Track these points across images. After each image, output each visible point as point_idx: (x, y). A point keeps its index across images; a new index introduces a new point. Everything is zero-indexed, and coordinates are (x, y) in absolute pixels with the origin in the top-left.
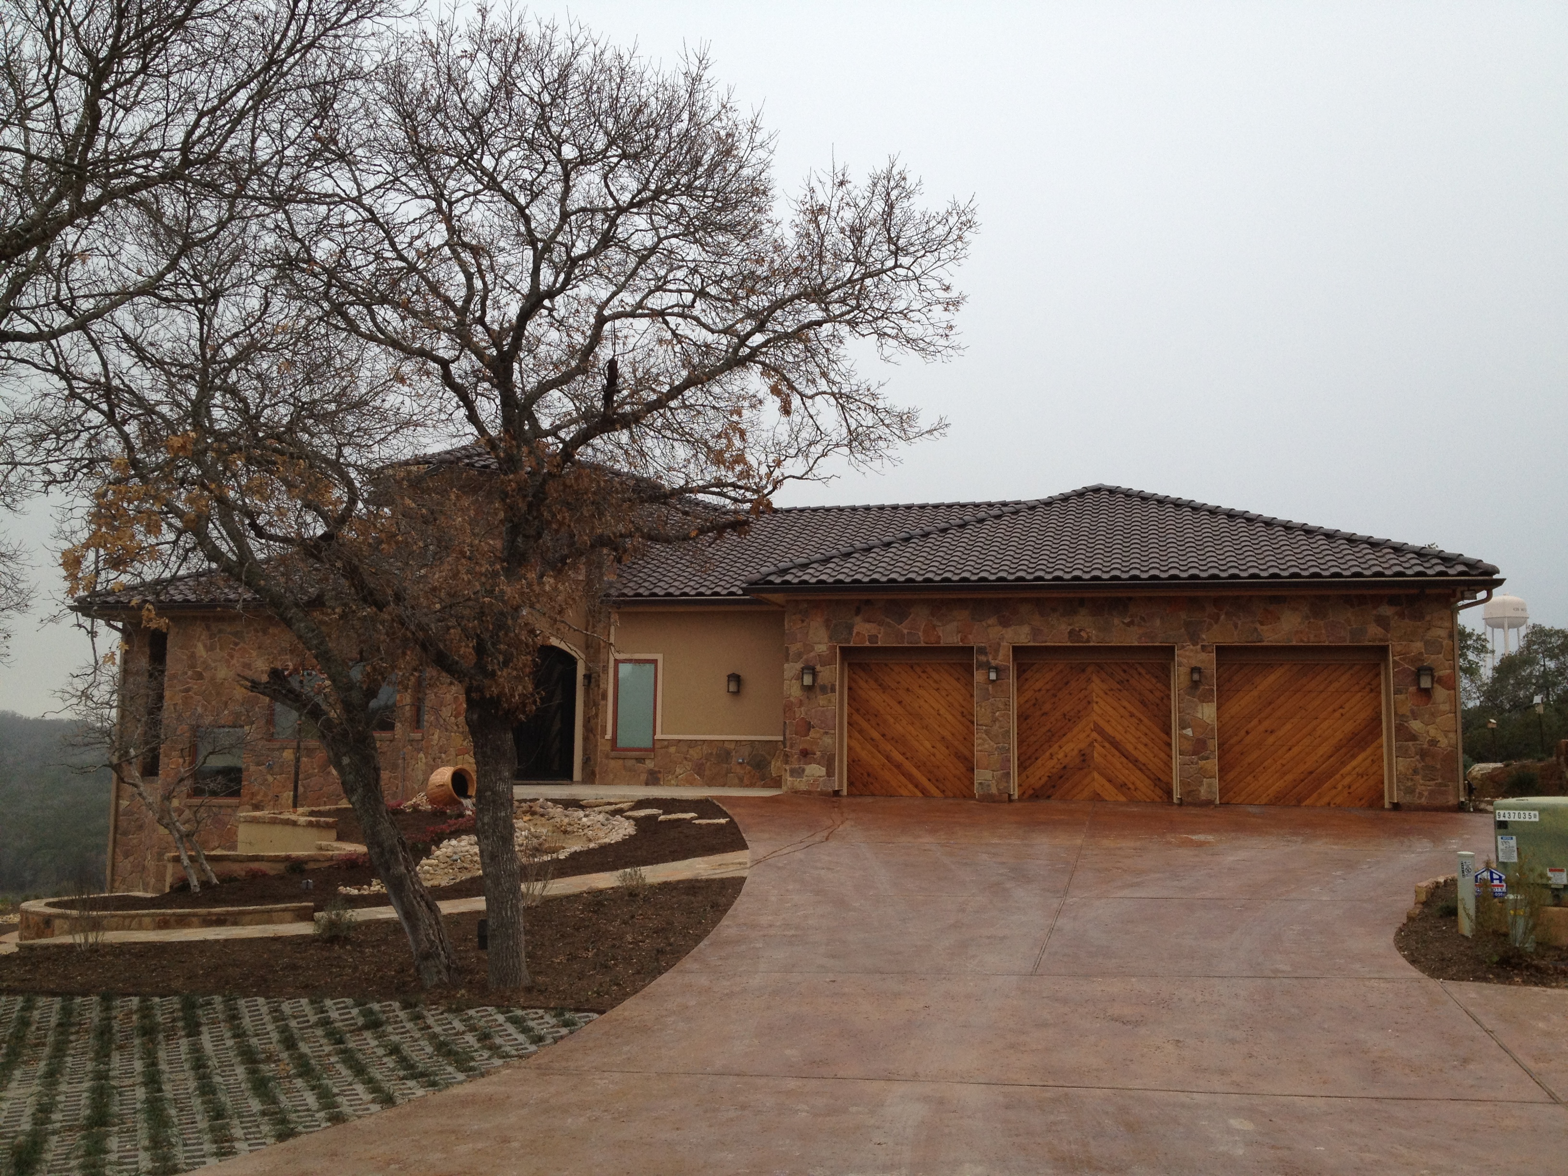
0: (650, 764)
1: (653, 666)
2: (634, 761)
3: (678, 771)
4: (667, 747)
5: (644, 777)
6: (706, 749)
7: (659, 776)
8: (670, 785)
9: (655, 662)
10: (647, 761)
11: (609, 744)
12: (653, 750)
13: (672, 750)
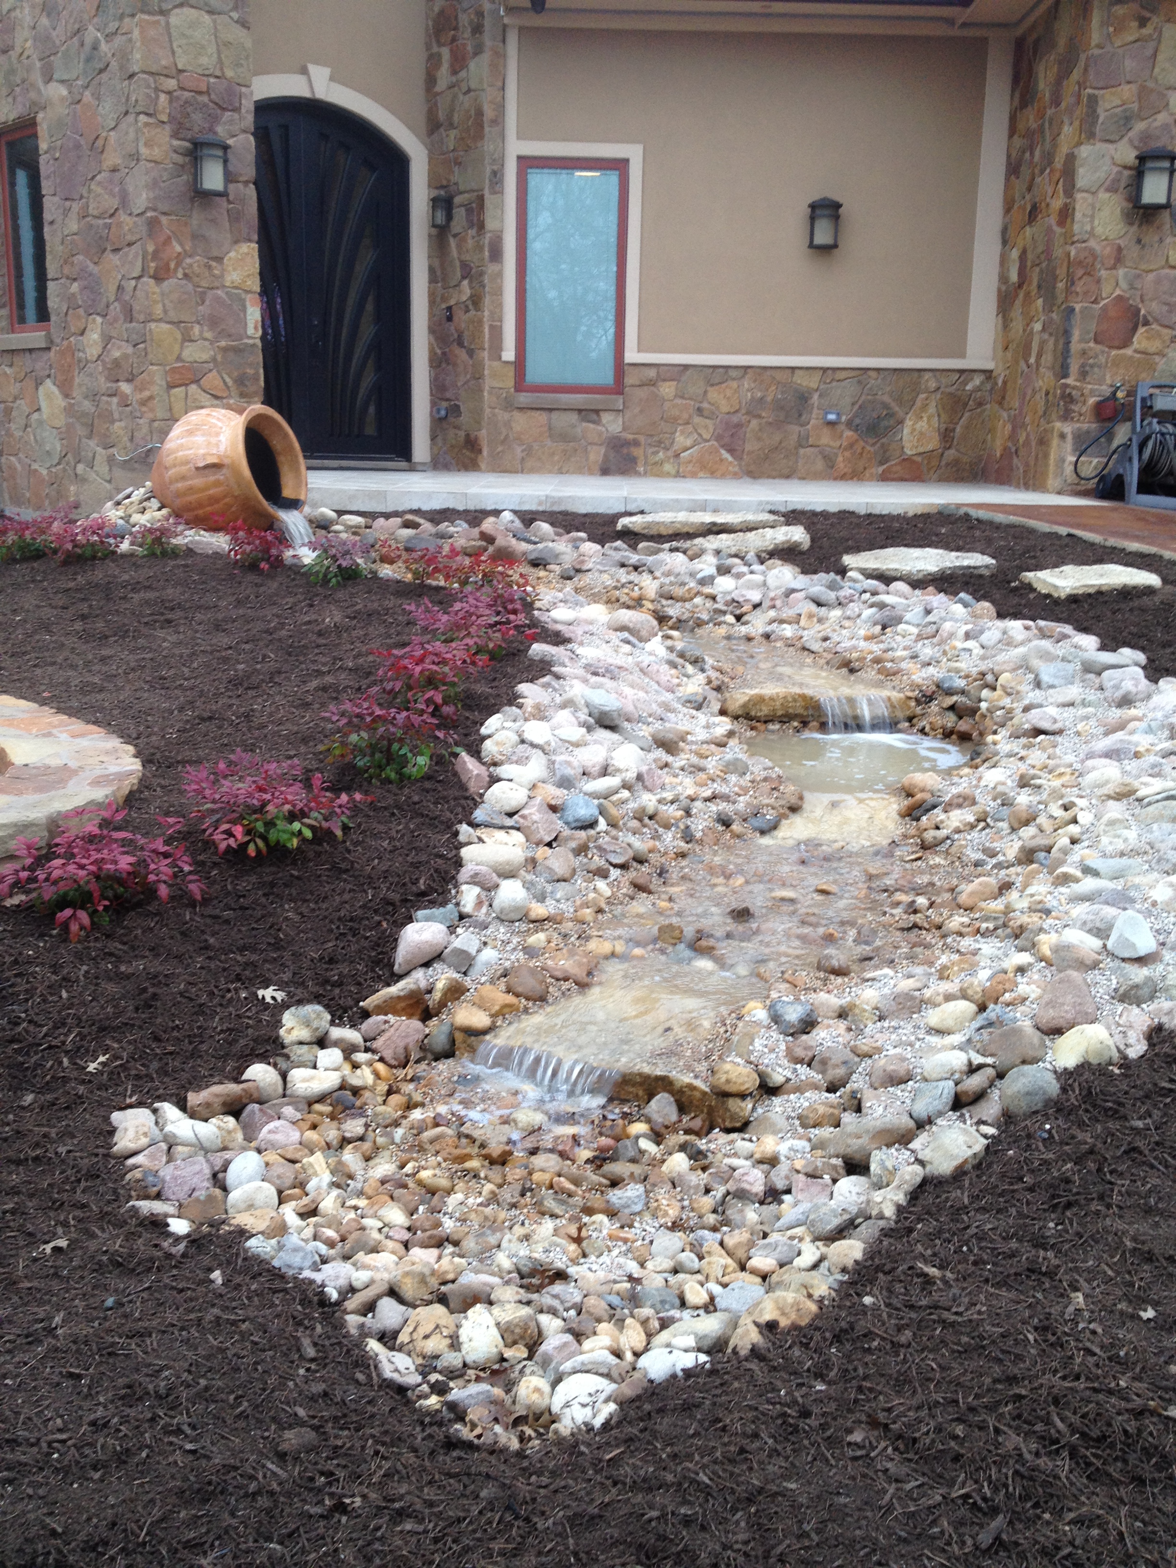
0: (612, 424)
1: (613, 178)
2: (573, 417)
3: (681, 440)
4: (652, 383)
5: (597, 454)
6: (747, 389)
7: (637, 452)
8: (662, 475)
9: (620, 166)
10: (606, 417)
11: (511, 372)
12: (618, 387)
13: (667, 389)
